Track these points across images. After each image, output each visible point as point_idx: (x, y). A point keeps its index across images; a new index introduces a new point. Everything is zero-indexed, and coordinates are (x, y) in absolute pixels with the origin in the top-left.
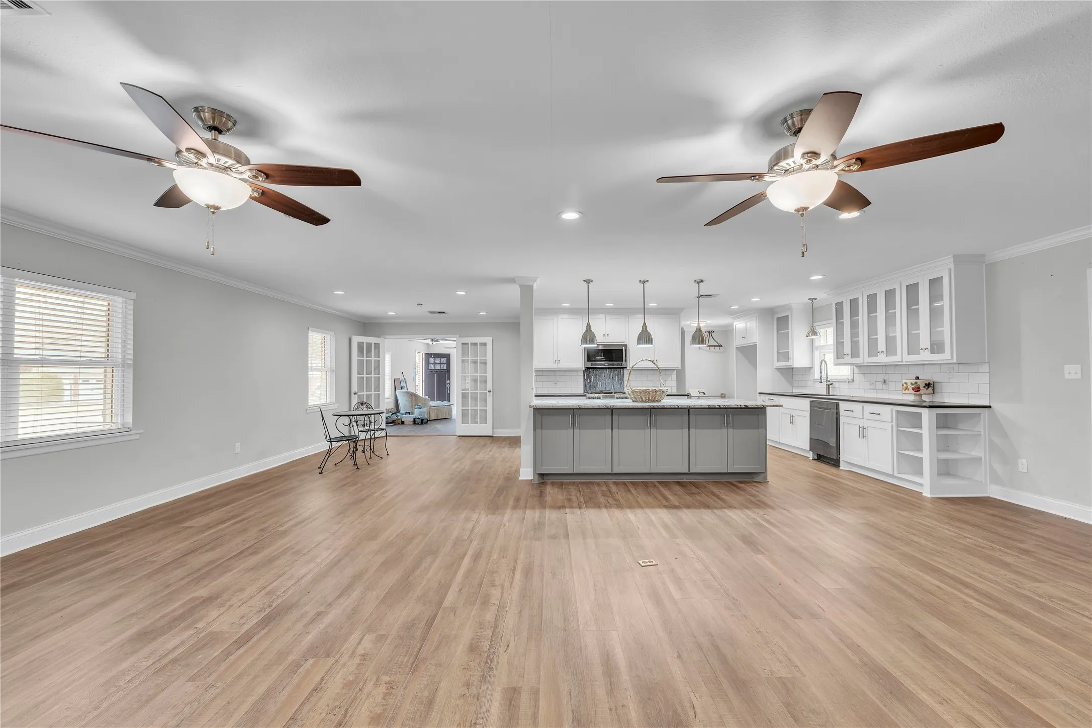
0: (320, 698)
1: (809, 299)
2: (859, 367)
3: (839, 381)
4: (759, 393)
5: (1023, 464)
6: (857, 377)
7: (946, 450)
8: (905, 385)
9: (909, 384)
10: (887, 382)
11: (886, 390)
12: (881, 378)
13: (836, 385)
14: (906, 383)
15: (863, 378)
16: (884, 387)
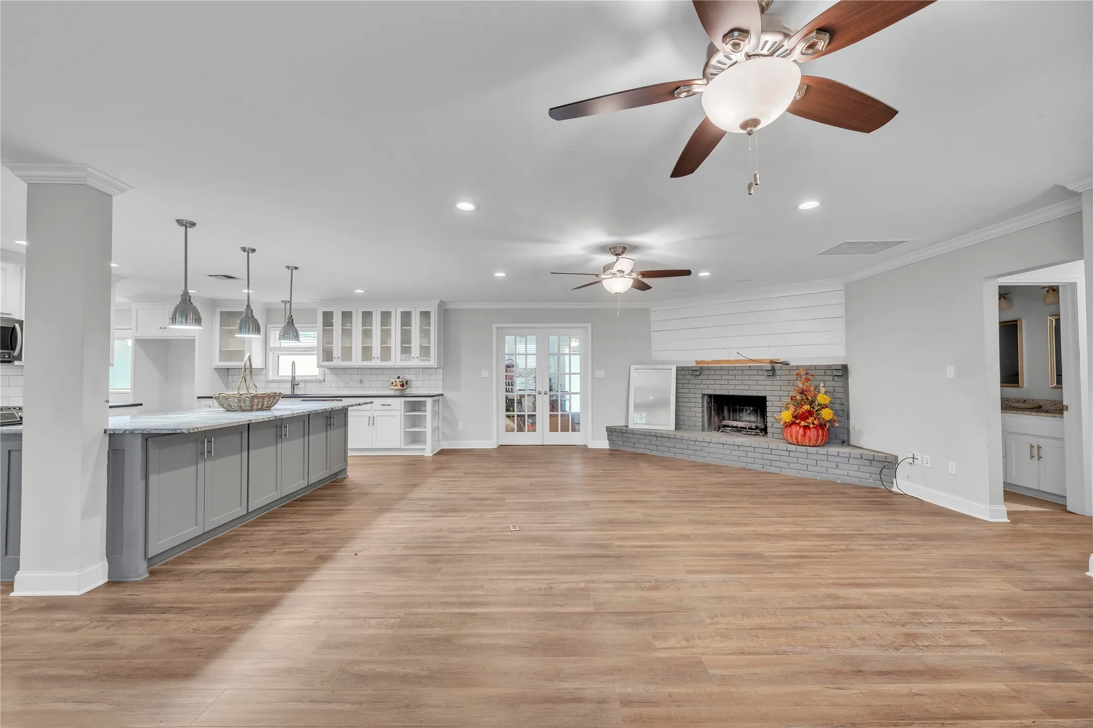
0: (748, 647)
2: (330, 369)
3: (305, 382)
4: (198, 398)
5: (461, 425)
6: (328, 377)
7: (414, 426)
8: (394, 383)
9: (398, 382)
10: (363, 381)
11: (362, 387)
12: (358, 377)
13: (302, 385)
14: (396, 382)
15: (336, 378)
16: (360, 385)
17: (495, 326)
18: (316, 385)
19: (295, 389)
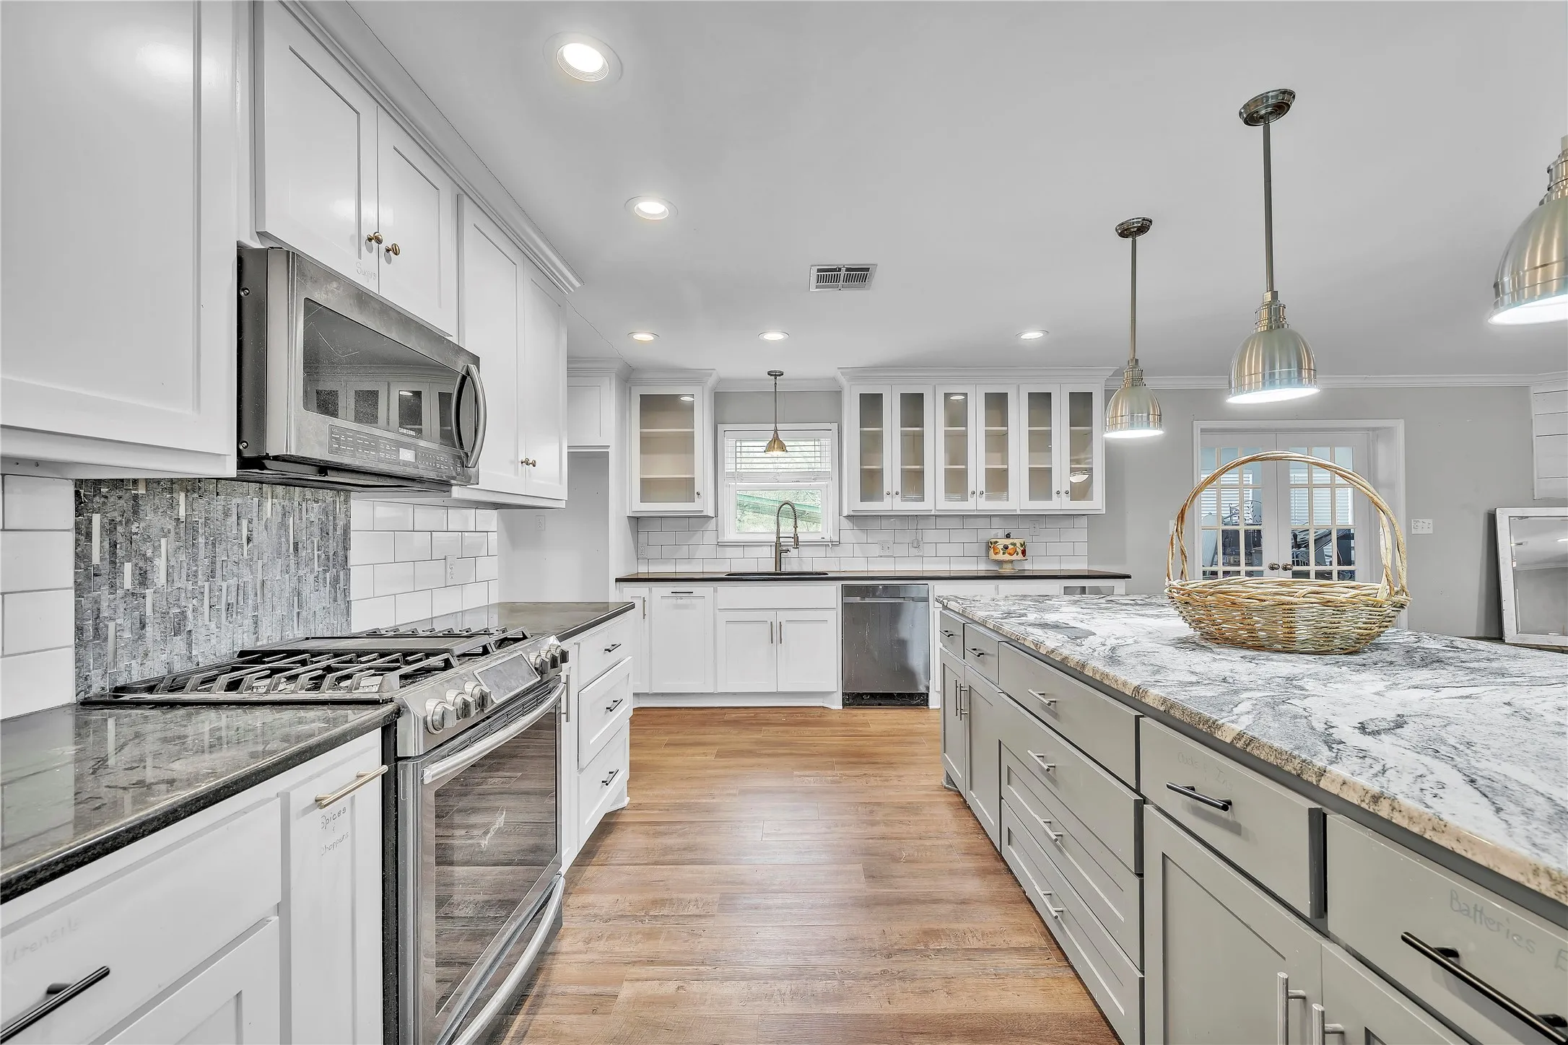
1: (769, 374)
4: (618, 580)
11: (917, 556)
15: (862, 537)
16: (914, 551)
17: (1198, 425)
18: (821, 552)
19: (783, 560)
